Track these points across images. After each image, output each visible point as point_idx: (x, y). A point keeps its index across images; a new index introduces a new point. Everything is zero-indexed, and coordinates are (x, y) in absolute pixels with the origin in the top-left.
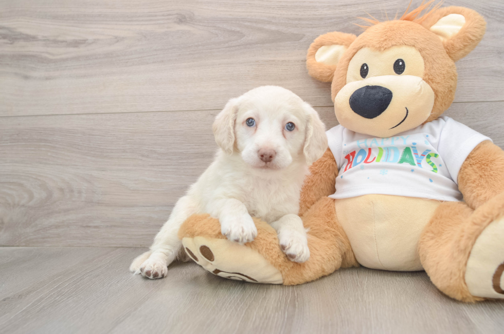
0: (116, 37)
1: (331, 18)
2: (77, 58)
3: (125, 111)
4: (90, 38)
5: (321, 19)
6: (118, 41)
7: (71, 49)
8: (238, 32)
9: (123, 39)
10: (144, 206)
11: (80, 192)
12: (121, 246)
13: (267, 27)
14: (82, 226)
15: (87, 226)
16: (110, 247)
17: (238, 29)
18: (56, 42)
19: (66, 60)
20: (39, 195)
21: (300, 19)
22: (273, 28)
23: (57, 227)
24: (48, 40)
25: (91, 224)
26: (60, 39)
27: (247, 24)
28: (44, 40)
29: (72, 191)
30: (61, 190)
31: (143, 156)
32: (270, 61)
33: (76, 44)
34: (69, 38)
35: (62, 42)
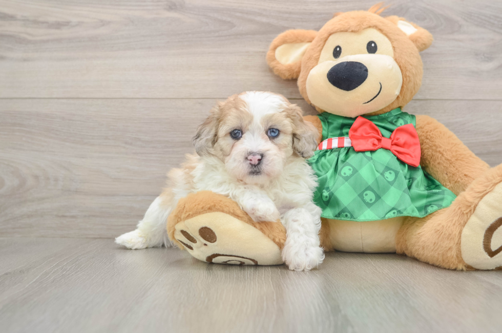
0: (102, 21)
1: (320, 14)
2: (59, 40)
3: (109, 97)
4: (74, 20)
5: (312, 14)
6: (103, 25)
7: (53, 31)
8: (229, 22)
9: (109, 23)
10: (126, 196)
11: (56, 180)
12: (99, 237)
13: (258, 18)
14: (58, 216)
15: (64, 216)
16: (87, 238)
17: (229, 19)
18: (36, 22)
19: (47, 41)
20: (11, 182)
21: (290, 13)
22: (264, 20)
23: (29, 216)
24: (28, 20)
25: (67, 214)
26: (41, 19)
27: (238, 14)
28: (23, 20)
29: (48, 179)
30: (36, 177)
31: (126, 143)
32: (260, 52)
33: (58, 25)
34: (51, 19)
35: (43, 23)
